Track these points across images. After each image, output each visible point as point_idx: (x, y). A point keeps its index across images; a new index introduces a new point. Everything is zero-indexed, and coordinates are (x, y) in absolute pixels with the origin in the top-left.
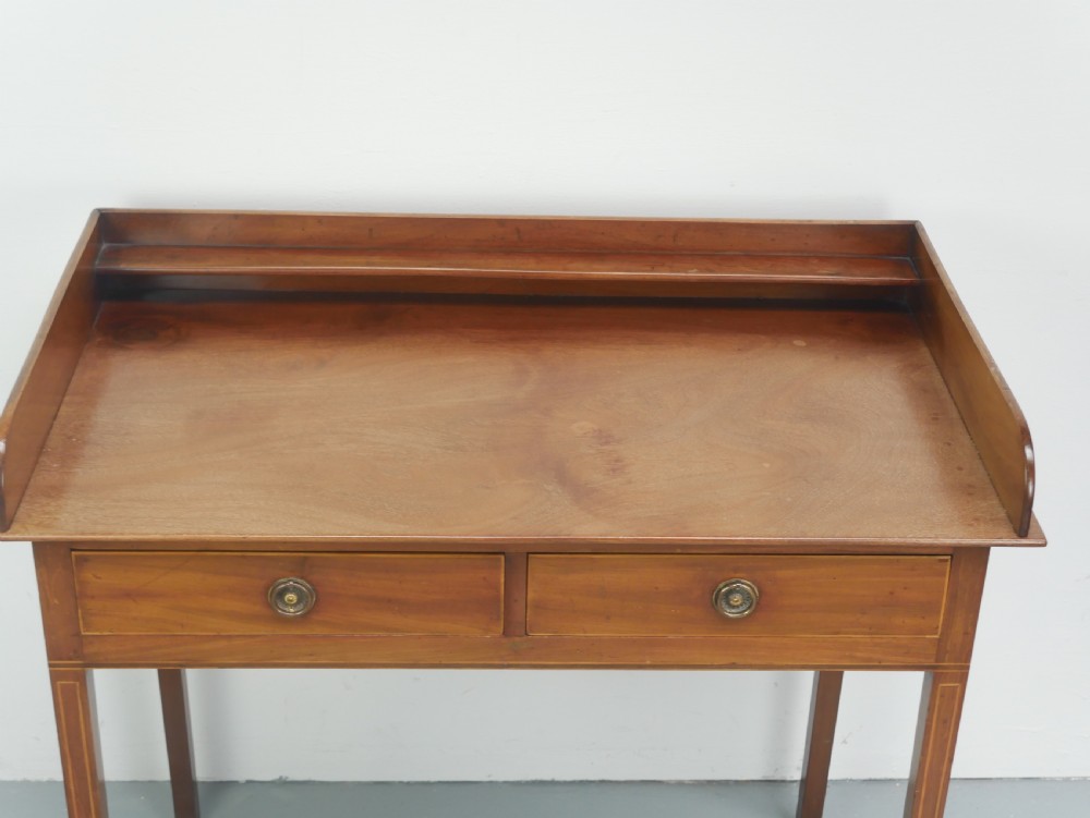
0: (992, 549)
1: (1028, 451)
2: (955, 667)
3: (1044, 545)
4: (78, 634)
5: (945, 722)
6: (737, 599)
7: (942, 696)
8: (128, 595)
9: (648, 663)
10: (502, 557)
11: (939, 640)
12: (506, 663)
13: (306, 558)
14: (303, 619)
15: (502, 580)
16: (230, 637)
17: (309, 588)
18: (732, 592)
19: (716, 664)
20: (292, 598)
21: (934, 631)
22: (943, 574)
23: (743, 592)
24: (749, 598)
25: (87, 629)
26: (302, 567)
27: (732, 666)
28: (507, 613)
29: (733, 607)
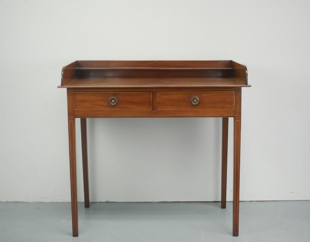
0: (242, 88)
1: (246, 71)
2: (238, 116)
3: (251, 87)
4: (74, 110)
5: (238, 129)
6: (195, 100)
7: (237, 123)
8: (84, 101)
10: (152, 92)
11: (234, 110)
12: (153, 116)
13: (115, 93)
14: (115, 106)
15: (152, 97)
16: (102, 110)
17: (116, 99)
18: (194, 99)
19: (193, 116)
20: (113, 101)
21: (233, 108)
22: (233, 95)
23: (196, 99)
24: (197, 100)
25: (76, 109)
26: (115, 95)
27: (196, 116)
28: (153, 105)
29: (195, 102)
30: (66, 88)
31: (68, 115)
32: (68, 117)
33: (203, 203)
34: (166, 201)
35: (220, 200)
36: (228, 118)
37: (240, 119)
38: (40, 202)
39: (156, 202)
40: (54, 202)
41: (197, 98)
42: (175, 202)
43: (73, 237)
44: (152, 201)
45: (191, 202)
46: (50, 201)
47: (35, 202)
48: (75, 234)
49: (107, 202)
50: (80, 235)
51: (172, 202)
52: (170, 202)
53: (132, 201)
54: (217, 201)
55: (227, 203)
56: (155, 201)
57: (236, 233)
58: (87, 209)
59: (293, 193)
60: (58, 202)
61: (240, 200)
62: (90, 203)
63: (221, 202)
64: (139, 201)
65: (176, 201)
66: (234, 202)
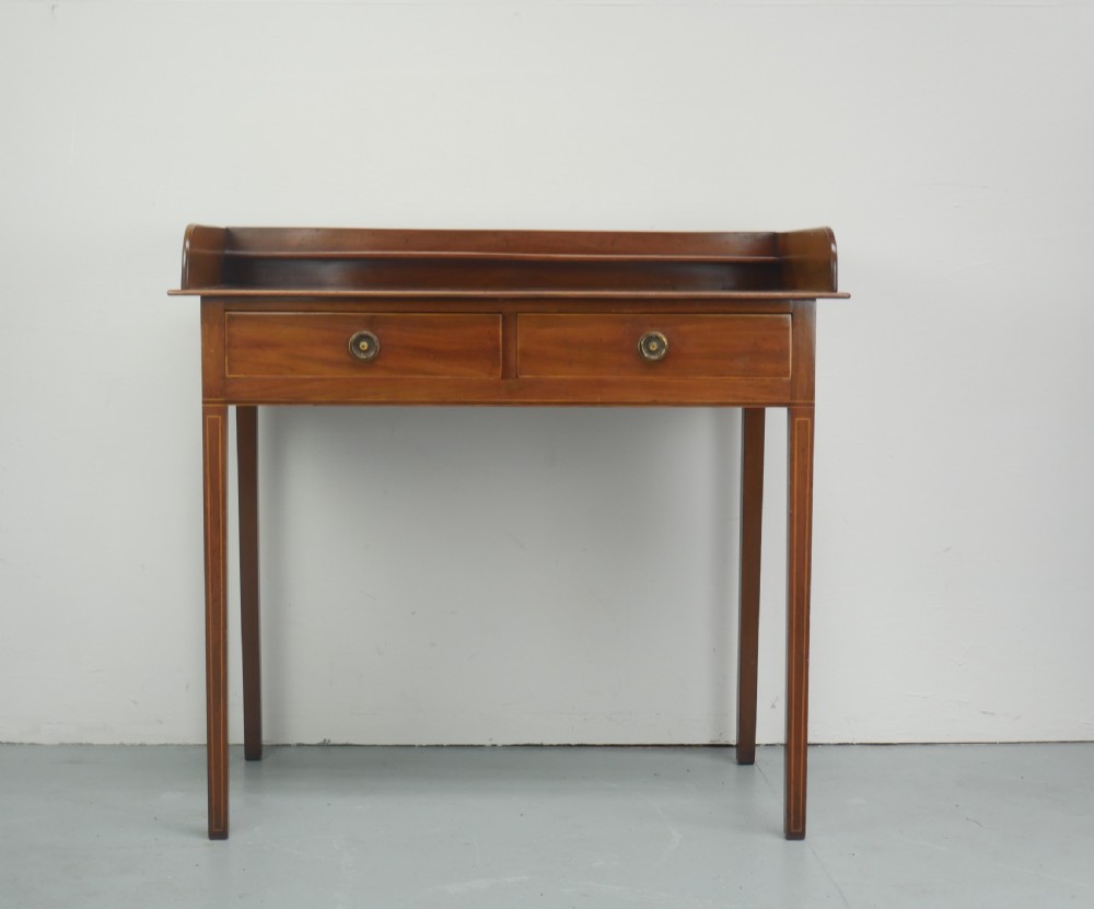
0: (817, 301)
2: (804, 404)
3: (849, 297)
4: (224, 377)
5: (803, 450)
6: (654, 346)
7: (799, 428)
8: (260, 345)
9: (598, 400)
10: (500, 316)
11: (791, 381)
12: (504, 400)
13: (373, 317)
14: (369, 364)
15: (501, 333)
16: (322, 380)
17: (375, 338)
18: (650, 339)
19: (644, 401)
20: (364, 345)
21: (787, 374)
22: (788, 329)
23: (658, 341)
24: (661, 345)
25: (230, 372)
26: (371, 323)
27: (655, 403)
28: (505, 360)
29: (650, 352)
30: (199, 298)
31: (204, 395)
32: (204, 402)
33: (672, 749)
34: (539, 743)
35: (733, 738)
36: (764, 410)
37: (811, 414)
38: (81, 744)
39: (504, 746)
40: (133, 746)
41: (660, 335)
42: (570, 746)
43: (208, 841)
44: (488, 743)
45: (629, 746)
46: (118, 742)
47: (62, 745)
48: (218, 828)
49: (325, 745)
50: (233, 835)
51: (558, 746)
52: (551, 746)
53: (417, 743)
54: (722, 742)
55: (757, 749)
56: (500, 743)
57: (796, 827)
58: (255, 763)
59: (993, 714)
60: (145, 745)
61: (810, 740)
62: (264, 749)
63: (737, 746)
64: (440, 743)
65: (573, 743)
66: (787, 746)
